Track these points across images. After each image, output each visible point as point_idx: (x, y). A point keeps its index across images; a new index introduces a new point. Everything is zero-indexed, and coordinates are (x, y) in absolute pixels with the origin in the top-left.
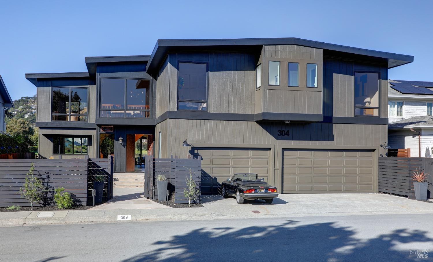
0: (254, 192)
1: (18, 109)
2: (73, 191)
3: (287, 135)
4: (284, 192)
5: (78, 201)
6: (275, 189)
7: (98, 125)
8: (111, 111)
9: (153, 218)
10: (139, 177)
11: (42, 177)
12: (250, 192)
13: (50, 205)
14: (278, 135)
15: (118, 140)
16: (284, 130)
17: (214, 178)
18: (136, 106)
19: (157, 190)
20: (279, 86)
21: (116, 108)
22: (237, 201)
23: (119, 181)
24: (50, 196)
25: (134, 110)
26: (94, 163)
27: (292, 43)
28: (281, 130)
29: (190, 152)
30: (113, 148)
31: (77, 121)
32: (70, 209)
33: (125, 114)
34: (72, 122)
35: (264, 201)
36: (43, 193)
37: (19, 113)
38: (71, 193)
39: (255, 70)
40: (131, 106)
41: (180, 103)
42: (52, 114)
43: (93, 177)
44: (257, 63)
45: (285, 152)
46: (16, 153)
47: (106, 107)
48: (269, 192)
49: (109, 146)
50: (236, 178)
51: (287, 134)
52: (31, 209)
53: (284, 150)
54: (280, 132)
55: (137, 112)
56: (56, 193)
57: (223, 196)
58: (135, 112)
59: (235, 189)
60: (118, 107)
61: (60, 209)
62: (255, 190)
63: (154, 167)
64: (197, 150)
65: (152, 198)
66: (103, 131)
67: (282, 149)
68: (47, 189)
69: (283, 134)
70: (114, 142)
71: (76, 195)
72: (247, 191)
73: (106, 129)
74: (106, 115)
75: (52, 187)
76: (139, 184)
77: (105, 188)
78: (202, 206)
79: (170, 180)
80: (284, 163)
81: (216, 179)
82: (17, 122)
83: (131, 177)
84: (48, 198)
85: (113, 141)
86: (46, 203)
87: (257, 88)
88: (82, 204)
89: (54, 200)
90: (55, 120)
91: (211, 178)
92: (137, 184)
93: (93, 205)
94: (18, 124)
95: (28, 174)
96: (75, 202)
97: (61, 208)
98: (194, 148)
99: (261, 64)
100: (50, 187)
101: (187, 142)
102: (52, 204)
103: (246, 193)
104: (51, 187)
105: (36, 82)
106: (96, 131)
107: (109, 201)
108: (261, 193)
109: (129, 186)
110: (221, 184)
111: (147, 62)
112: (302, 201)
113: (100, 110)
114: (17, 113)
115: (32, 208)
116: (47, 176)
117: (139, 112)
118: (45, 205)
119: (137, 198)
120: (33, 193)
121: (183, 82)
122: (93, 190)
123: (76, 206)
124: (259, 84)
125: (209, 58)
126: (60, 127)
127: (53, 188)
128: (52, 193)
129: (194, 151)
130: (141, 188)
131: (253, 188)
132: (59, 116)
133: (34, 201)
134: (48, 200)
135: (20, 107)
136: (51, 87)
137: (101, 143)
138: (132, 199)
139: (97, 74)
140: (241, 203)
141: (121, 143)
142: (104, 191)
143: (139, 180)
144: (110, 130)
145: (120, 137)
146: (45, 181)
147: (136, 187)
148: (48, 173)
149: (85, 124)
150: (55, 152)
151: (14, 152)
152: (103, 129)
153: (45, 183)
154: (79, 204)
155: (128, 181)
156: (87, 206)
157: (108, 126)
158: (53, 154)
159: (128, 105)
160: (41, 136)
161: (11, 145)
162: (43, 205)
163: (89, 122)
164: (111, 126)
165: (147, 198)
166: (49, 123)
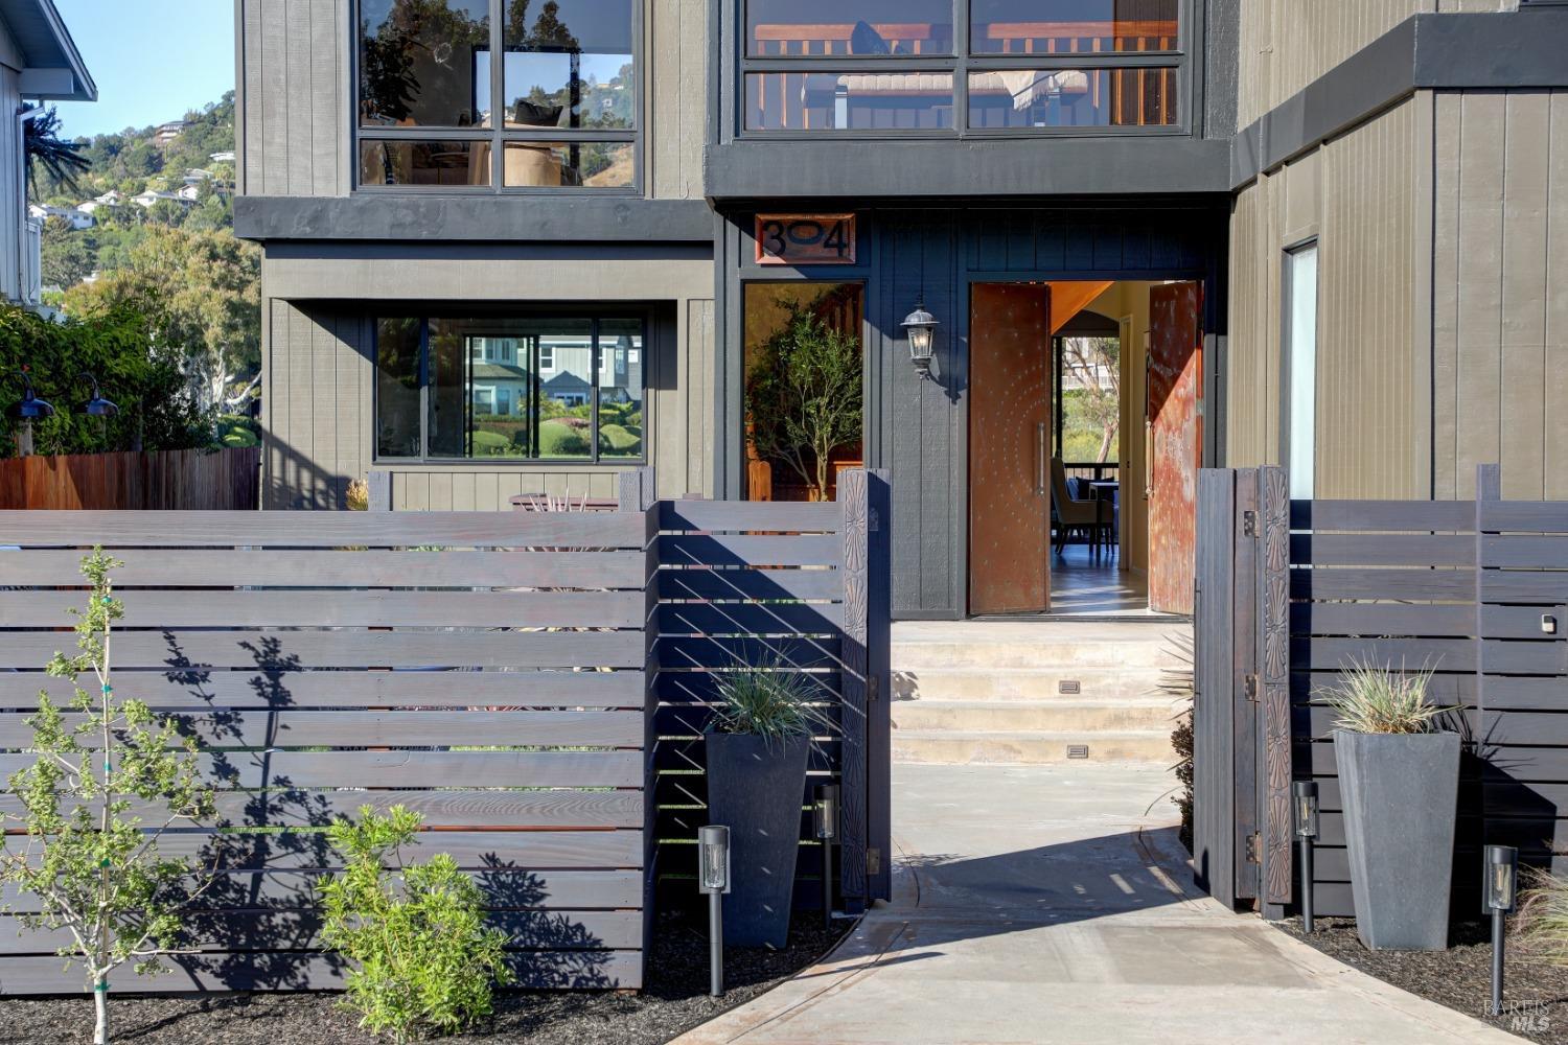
1: (207, 172)
10: (1092, 664)
11: (207, 688)
13: (293, 983)
15: (901, 335)
19: (1341, 828)
23: (922, 693)
24: (289, 880)
25: (1044, 62)
26: (708, 548)
30: (859, 406)
31: (557, 186)
33: (957, 102)
34: (519, 192)
36: (218, 859)
37: (215, 199)
38: (493, 860)
42: (359, 134)
43: (706, 687)
46: (99, 450)
47: (795, 44)
49: (820, 392)
52: (87, 1023)
55: (1064, 75)
58: (1050, 80)
60: (899, 43)
61: (385, 1036)
63: (1300, 586)
65: (1293, 909)
66: (768, 259)
68: (259, 811)
70: (865, 354)
73: (794, 240)
74: (795, 114)
75: (312, 795)
76: (1104, 733)
77: (814, 791)
79: (1487, 728)
82: (186, 252)
83: (1019, 663)
84: (269, 910)
92: (1077, 734)
93: (709, 993)
94: (190, 263)
95: (56, 668)
96: (536, 958)
97: (389, 1027)
100: (289, 795)
104: (303, 799)
106: (711, 263)
109: (1009, 748)
113: (744, 66)
114: (200, 197)
115: (101, 1017)
116: (258, 684)
117: (1078, 77)
118: (241, 985)
120: (106, 864)
123: (544, 993)
126: (425, 235)
127: (322, 798)
128: (310, 855)
130: (1116, 764)
134: (274, 931)
135: (218, 157)
137: (754, 361)
141: (925, 363)
142: (810, 827)
143: (1095, 693)
144: (827, 245)
145: (913, 310)
146: (238, 734)
147: (1070, 756)
148: (273, 645)
149: (617, 207)
150: (391, 443)
151: (83, 443)
152: (773, 238)
153: (245, 749)
154: (572, 967)
155: (993, 699)
156: (641, 993)
157: (808, 217)
158: (374, 459)
159: (984, 27)
160: (282, 308)
161: (57, 384)
162: (217, 975)
163: (648, 197)
164: (834, 217)
165: (1235, 900)
166: (337, 201)
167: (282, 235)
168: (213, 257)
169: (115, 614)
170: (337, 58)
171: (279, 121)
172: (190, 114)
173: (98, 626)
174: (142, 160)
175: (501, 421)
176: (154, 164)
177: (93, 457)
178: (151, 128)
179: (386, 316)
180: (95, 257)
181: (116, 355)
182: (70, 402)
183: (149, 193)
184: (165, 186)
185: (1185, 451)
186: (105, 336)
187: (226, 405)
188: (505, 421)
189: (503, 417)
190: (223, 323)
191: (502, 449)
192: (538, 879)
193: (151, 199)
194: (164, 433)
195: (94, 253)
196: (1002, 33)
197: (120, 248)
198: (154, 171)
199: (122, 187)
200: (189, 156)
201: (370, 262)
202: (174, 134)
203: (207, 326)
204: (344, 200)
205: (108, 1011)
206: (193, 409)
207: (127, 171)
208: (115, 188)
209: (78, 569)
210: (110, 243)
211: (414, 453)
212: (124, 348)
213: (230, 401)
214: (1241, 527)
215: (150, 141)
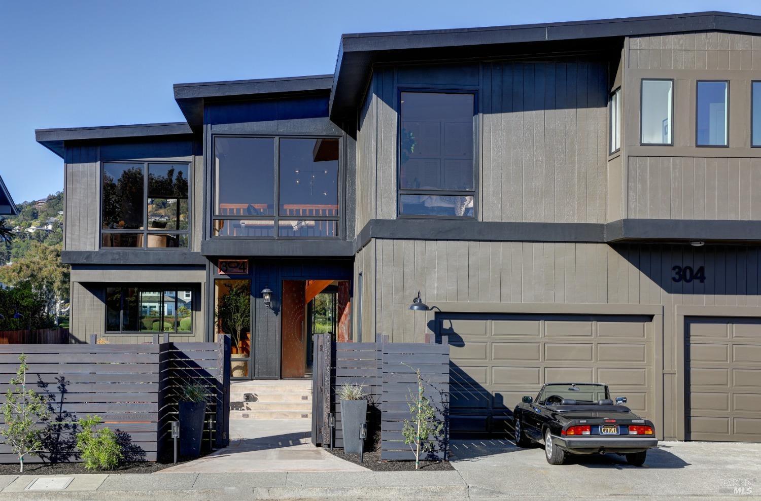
0: (588, 433)
2: (124, 426)
3: (698, 281)
4: (693, 436)
5: (138, 451)
6: (648, 425)
7: (209, 258)
8: (242, 221)
9: (315, 495)
11: (47, 389)
12: (578, 434)
13: (67, 461)
14: (674, 279)
15: (261, 296)
16: (691, 265)
17: (496, 394)
18: (308, 207)
19: (341, 424)
20: (671, 145)
21: (255, 214)
22: (547, 456)
23: (260, 400)
24: (66, 436)
25: (300, 218)
26: (181, 355)
27: (710, 27)
28: (681, 266)
29: (430, 325)
30: (249, 315)
31: (165, 248)
32: (114, 469)
33: (275, 228)
34: (152, 249)
35: (624, 458)
36: (49, 431)
38: (118, 430)
39: (606, 106)
40: (294, 207)
41: (404, 199)
42: (102, 231)
44: (612, 85)
45: (694, 327)
46: (17, 329)
47: (232, 210)
48: (631, 433)
49: (238, 312)
50: (548, 395)
51: (699, 275)
52: (19, 470)
53: (689, 320)
54: (677, 270)
55: (307, 222)
56: (82, 430)
57: (517, 443)
58: (303, 223)
59: (541, 424)
60: (262, 210)
61: (91, 471)
62: (593, 428)
63: (333, 363)
64: (450, 319)
65: (329, 446)
66: (222, 273)
67: (686, 317)
68: (60, 419)
69: (688, 277)
70: (251, 301)
71: (130, 434)
72: (569, 429)
73: (230, 267)
74: (232, 232)
75: (73, 415)
77: (207, 417)
78: (452, 468)
79: (375, 399)
80: (692, 357)
81: (499, 397)
82: (47, 253)
83: (291, 391)
84: (61, 444)
85: (248, 297)
86: (57, 456)
87: (611, 154)
88: (146, 458)
89: (76, 450)
90: (112, 246)
91: (488, 394)
92: (305, 411)
93: (173, 462)
94: (49, 258)
95: (12, 382)
96: (129, 454)
97: (92, 468)
98: (441, 316)
99: (619, 88)
100: (68, 414)
101: (420, 300)
102: (72, 459)
103: (567, 435)
104: (70, 416)
105: (63, 150)
106: (205, 271)
107: (218, 452)
108: (610, 436)
109: (285, 415)
110: (513, 410)
111: (328, 91)
112: (735, 462)
113: (213, 218)
114: (53, 229)
115: (22, 468)
116: (59, 388)
117: (312, 223)
118: (54, 461)
119: (289, 445)
120: (23, 430)
121: (412, 142)
122: (174, 424)
123: (131, 462)
124: (617, 142)
125: (481, 78)
126: (122, 262)
127: (75, 416)
128: (72, 430)
129: (441, 324)
131: (585, 421)
132: (122, 235)
133: (26, 450)
134: (62, 449)
136: (99, 163)
138: (278, 447)
139: (205, 126)
140: (556, 463)
141: (269, 304)
142: (206, 426)
144: (240, 269)
145: (264, 288)
146: (54, 400)
147: (302, 417)
148: (63, 378)
149: (182, 254)
150: (111, 326)
151: (11, 328)
152: (223, 266)
153: (55, 403)
154: (138, 457)
155: (283, 401)
156: (156, 462)
157: (234, 261)
158: (105, 332)
159: (283, 205)
160: (77, 285)
161: (4, 309)
162: (49, 459)
163: (192, 251)
164: (242, 260)
165: (316, 444)
166: (94, 252)
167: (77, 262)
168: (58, 255)
169: (27, 369)
170: (95, 209)
171: (77, 228)
172: (50, 196)
173: (22, 373)
174: (30, 214)
175: (168, 318)
176: (35, 216)
177: (15, 332)
178: (34, 201)
179: (110, 287)
180: (10, 253)
181: (23, 299)
182: (8, 314)
183: (33, 227)
184: (39, 224)
185: (346, 330)
186: (20, 293)
187: (61, 312)
188: (170, 318)
189: (169, 316)
190: (61, 281)
191: (168, 328)
192: (129, 435)
193: (33, 229)
194: (37, 324)
195: (10, 251)
196: (288, 207)
197: (20, 249)
198: (35, 219)
199: (22, 225)
200: (49, 213)
201: (105, 271)
202: (43, 204)
203: (54, 282)
204: (97, 252)
205: (23, 467)
206: (48, 316)
207: (24, 218)
208: (19, 225)
209: (18, 359)
210: (16, 247)
211: (118, 330)
212: (26, 297)
213: (63, 310)
214: (319, 349)
215: (34, 207)
